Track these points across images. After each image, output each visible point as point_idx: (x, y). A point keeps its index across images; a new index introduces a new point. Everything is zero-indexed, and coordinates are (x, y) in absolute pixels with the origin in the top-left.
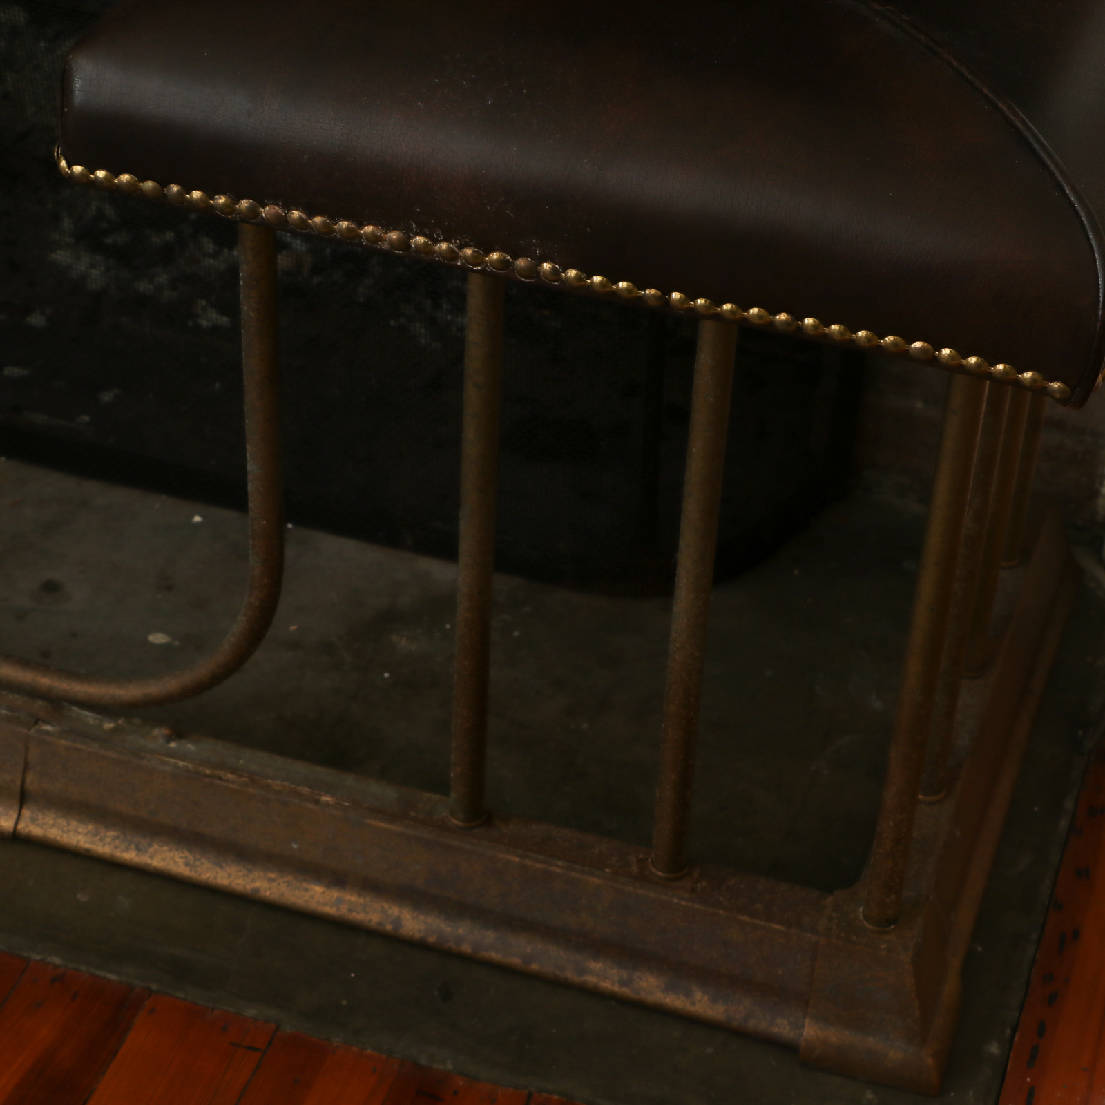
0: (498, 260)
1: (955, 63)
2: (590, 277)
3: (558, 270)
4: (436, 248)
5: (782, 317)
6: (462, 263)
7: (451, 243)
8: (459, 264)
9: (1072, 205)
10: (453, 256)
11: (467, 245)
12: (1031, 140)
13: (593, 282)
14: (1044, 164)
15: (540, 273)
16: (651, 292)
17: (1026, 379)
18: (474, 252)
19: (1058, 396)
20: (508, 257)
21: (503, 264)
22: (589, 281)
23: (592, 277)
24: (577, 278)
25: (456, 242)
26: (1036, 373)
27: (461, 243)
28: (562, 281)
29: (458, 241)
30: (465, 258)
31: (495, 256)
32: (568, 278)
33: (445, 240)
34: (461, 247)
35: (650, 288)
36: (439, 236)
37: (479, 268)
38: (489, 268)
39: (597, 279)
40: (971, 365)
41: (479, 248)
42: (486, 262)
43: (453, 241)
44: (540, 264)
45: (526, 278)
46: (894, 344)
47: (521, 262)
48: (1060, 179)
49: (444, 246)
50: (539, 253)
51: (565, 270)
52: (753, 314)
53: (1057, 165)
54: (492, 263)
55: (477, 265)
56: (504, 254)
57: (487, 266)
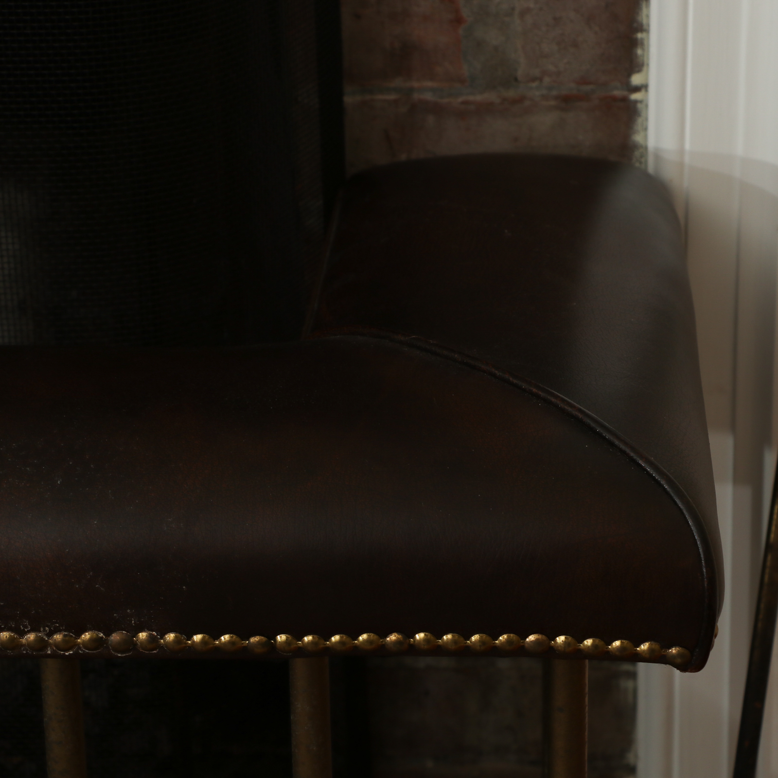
0: (91, 640)
1: (496, 372)
2: (190, 637)
3: (156, 637)
4: (24, 641)
5: (393, 637)
6: (53, 651)
7: (40, 631)
8: (49, 652)
9: (651, 475)
10: (41, 644)
11: (57, 631)
12: (593, 425)
13: (194, 641)
14: (612, 444)
15: (137, 644)
16: (254, 639)
17: (644, 651)
18: (65, 636)
19: (679, 660)
20: (102, 635)
21: (97, 643)
22: (189, 642)
23: (192, 636)
24: (177, 641)
25: (44, 630)
26: (652, 642)
27: (50, 630)
28: (161, 647)
29: (47, 628)
30: (57, 645)
31: (86, 636)
32: (167, 644)
33: (33, 630)
34: (50, 634)
35: (254, 635)
36: (25, 627)
37: (71, 652)
38: (82, 650)
39: (197, 638)
40: (589, 647)
41: (70, 631)
42: (79, 644)
43: (42, 629)
44: (136, 634)
45: (122, 652)
46: (508, 641)
47: (116, 637)
48: (632, 454)
49: (31, 637)
50: (134, 623)
51: (162, 636)
52: (364, 640)
53: (626, 444)
54: (85, 644)
55: (68, 650)
56: (96, 632)
57: (80, 648)
